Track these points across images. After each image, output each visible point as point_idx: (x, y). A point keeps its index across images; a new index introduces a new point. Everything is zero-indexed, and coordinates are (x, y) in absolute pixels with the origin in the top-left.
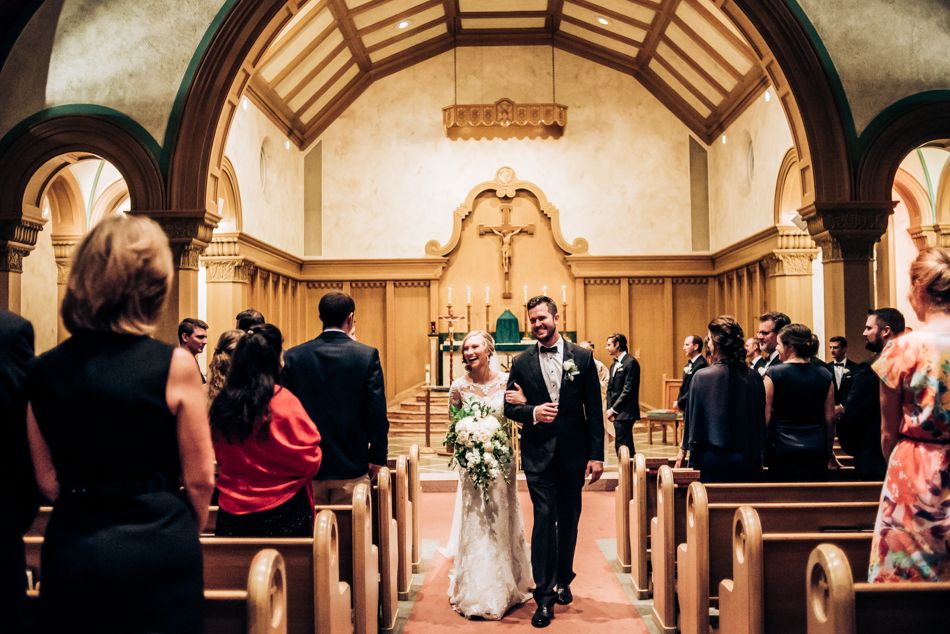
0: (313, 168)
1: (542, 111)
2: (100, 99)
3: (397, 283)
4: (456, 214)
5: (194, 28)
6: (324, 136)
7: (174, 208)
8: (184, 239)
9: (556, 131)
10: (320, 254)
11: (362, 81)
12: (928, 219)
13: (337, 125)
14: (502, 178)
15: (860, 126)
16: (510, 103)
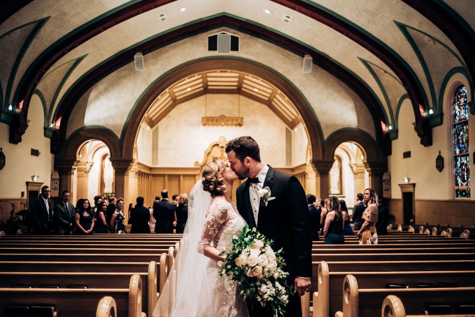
0: (155, 135)
1: (235, 120)
2: (101, 124)
3: (184, 176)
4: (205, 152)
5: (130, 103)
6: (159, 124)
7: (123, 157)
8: (126, 167)
9: (240, 125)
10: (157, 164)
11: (173, 105)
12: (353, 162)
13: (164, 120)
14: (221, 140)
15: (326, 137)
16: (224, 116)
